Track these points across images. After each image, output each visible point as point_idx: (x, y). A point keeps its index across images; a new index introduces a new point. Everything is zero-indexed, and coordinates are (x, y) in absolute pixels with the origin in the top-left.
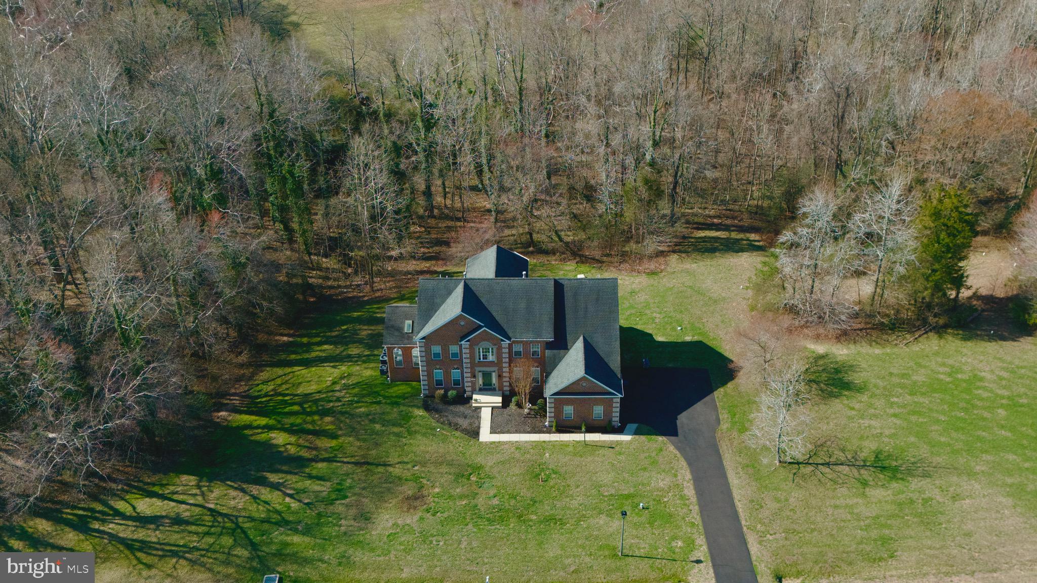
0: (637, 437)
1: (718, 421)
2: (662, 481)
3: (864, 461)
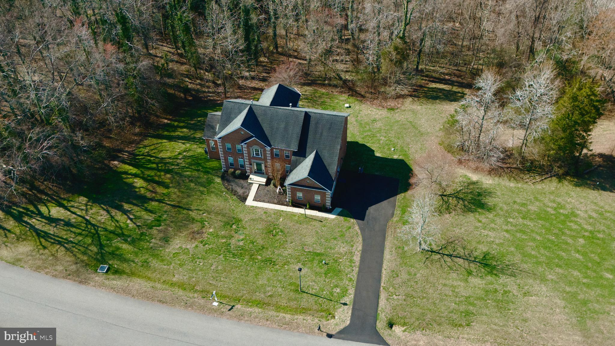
0: (338, 217)
1: (393, 214)
2: (343, 248)
3: (475, 258)
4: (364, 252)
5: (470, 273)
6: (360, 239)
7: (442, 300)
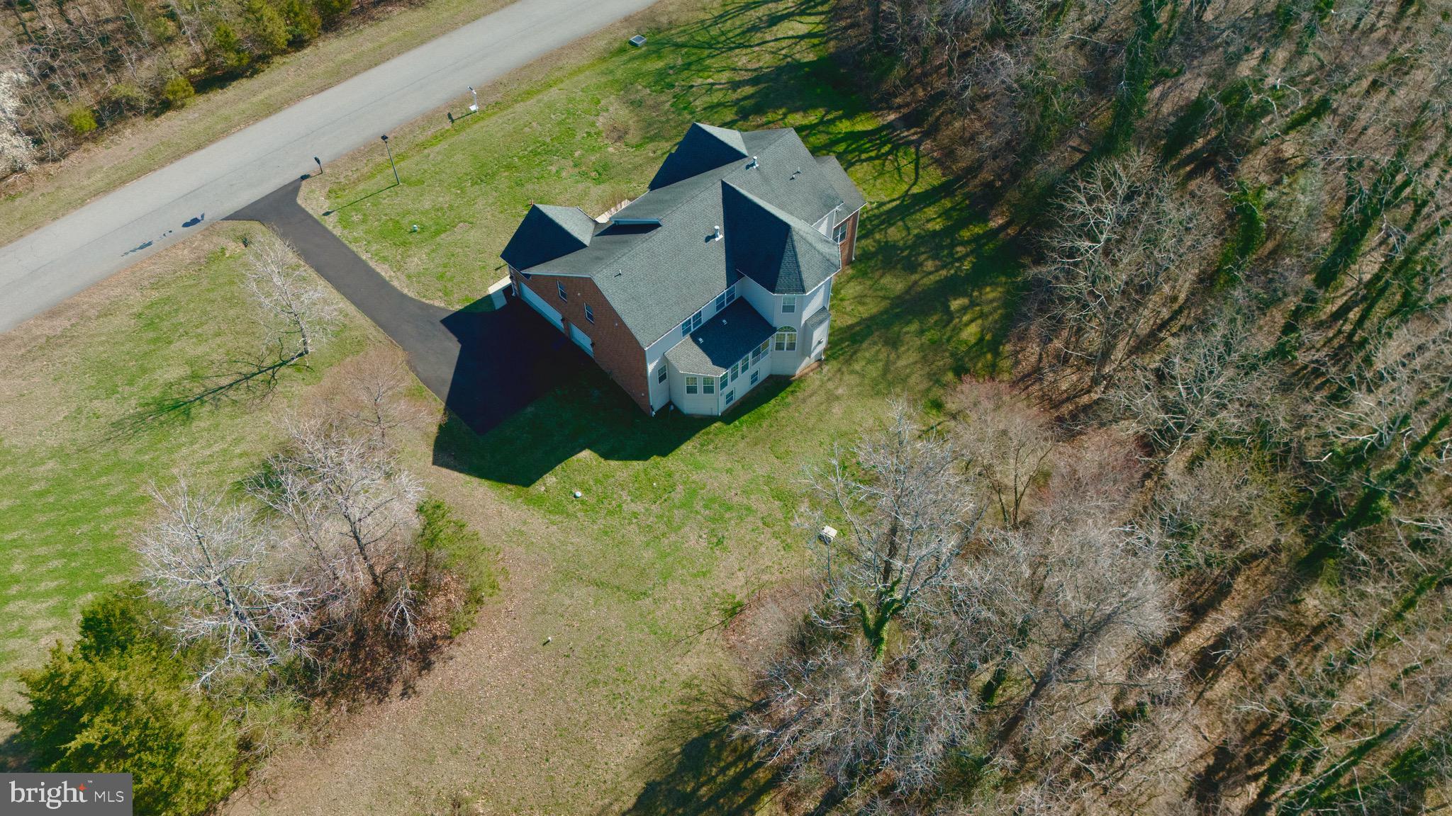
0: (484, 295)
3: (203, 403)
4: (383, 284)
5: (194, 377)
6: (411, 294)
7: (205, 313)
